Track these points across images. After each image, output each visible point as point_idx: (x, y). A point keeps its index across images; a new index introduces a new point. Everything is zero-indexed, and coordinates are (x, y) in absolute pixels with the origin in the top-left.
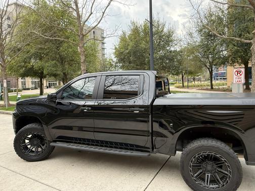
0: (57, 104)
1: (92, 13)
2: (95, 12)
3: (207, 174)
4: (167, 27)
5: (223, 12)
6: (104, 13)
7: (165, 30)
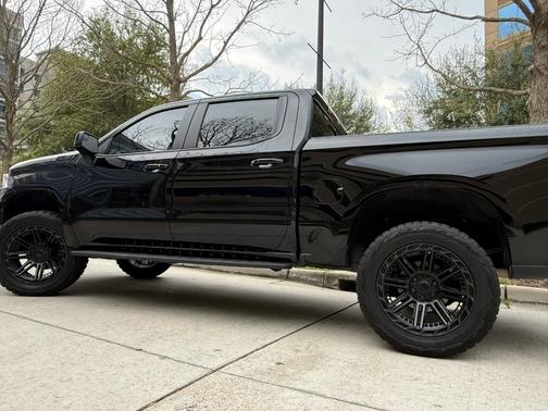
0: (96, 165)
1: (200, 38)
2: (208, 37)
3: (419, 303)
4: (359, 99)
5: (474, 75)
6: (226, 43)
7: (356, 105)
